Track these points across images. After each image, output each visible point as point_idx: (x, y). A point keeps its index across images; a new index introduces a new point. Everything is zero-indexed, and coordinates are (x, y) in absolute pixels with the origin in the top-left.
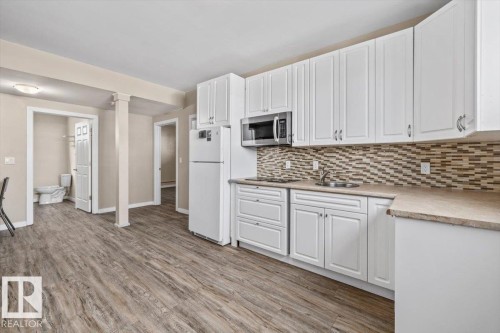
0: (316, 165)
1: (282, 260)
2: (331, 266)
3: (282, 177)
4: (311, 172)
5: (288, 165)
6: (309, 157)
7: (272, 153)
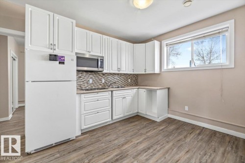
0: (103, 81)
1: (111, 123)
2: (126, 114)
3: (87, 88)
4: (101, 84)
5: (91, 81)
6: (101, 77)
7: (80, 75)
